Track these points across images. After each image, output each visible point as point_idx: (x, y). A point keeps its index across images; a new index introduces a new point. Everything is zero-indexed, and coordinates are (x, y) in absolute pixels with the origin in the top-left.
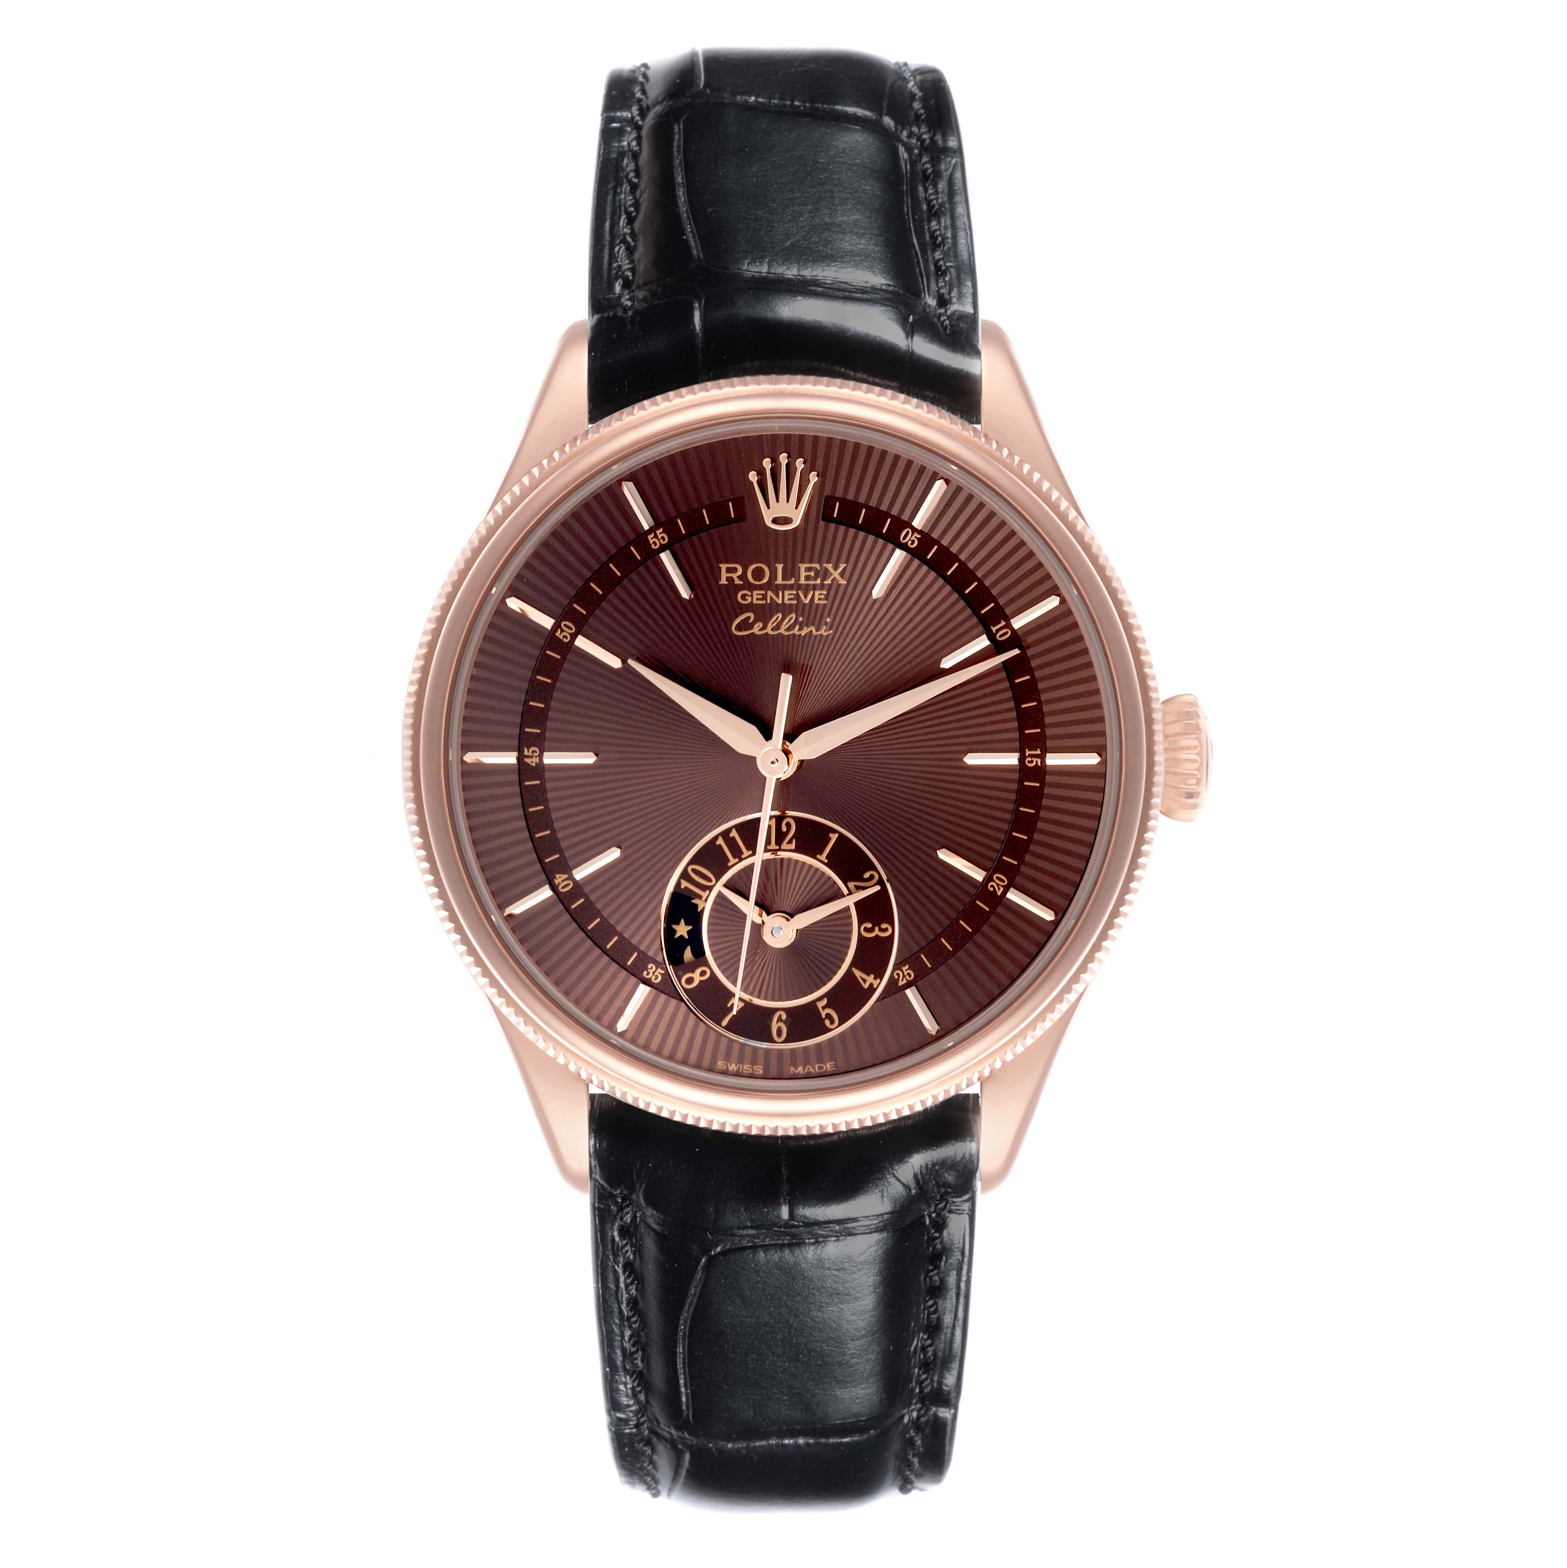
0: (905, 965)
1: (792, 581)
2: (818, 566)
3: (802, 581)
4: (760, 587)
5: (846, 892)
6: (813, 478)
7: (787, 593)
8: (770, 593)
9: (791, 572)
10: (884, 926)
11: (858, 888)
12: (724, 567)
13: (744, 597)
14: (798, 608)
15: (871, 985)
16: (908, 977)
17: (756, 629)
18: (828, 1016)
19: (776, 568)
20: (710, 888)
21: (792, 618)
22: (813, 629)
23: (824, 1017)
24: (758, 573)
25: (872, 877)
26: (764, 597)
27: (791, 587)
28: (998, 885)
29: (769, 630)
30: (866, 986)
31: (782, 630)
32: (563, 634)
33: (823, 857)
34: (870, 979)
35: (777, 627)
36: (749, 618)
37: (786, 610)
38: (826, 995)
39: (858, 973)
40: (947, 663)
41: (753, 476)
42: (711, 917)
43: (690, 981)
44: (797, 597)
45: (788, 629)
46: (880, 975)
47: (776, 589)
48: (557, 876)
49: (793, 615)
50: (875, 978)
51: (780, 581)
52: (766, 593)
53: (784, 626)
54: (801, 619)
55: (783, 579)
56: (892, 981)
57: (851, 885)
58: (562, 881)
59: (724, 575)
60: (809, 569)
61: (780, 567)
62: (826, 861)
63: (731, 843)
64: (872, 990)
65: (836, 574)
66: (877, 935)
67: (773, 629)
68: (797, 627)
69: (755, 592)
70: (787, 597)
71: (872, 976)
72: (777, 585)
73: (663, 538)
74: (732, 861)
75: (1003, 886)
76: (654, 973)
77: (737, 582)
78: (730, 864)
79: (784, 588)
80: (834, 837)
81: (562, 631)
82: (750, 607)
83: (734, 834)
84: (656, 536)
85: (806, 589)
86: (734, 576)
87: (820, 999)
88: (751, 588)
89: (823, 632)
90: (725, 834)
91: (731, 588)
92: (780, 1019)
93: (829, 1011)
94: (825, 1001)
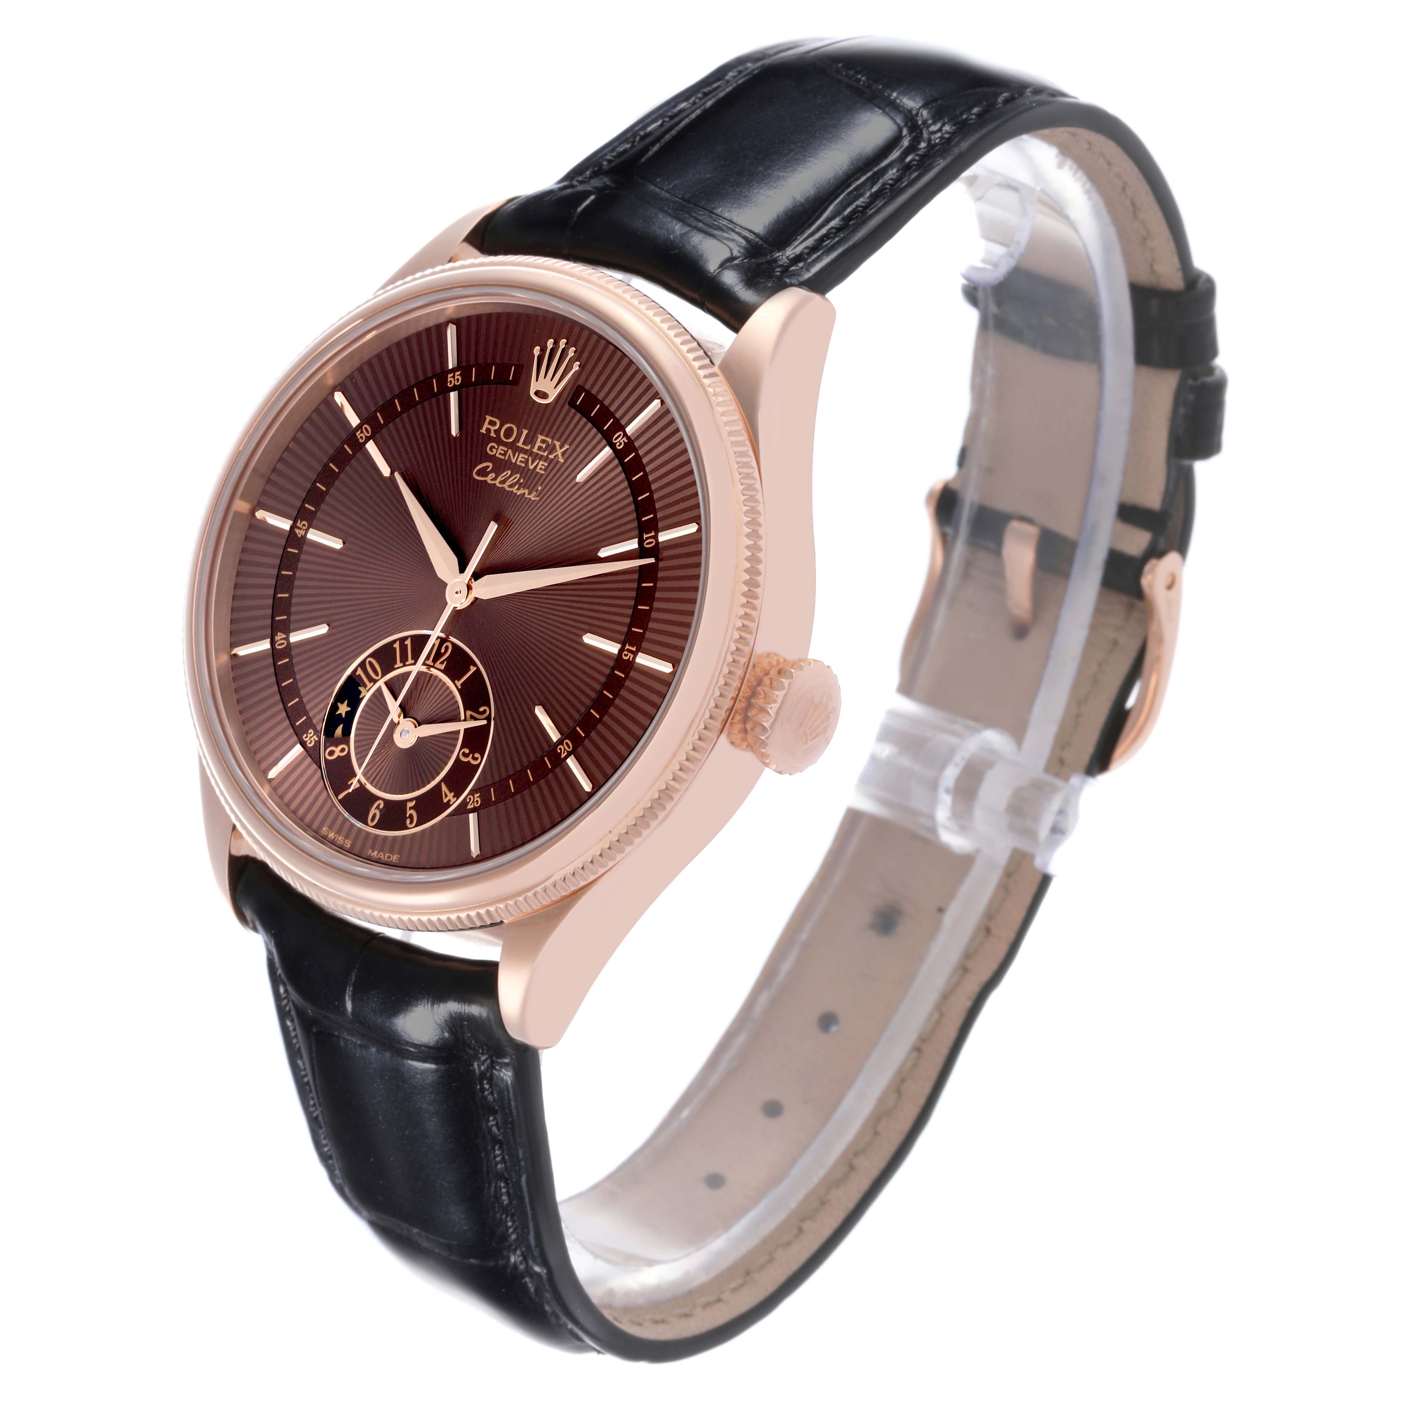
0: (477, 793)
1: (528, 448)
2: (550, 440)
3: (535, 450)
4: (505, 444)
5: (463, 718)
6: (576, 367)
7: (521, 455)
8: (510, 452)
9: (530, 440)
10: (477, 755)
11: (473, 718)
12: (488, 418)
13: (492, 448)
14: (523, 471)
15: (449, 801)
16: (475, 804)
17: (489, 479)
18: (411, 816)
19: (522, 432)
20: (375, 681)
21: (516, 477)
22: (526, 491)
23: (408, 816)
24: (509, 433)
25: (485, 711)
26: (506, 453)
27: (525, 452)
28: (565, 749)
29: (497, 482)
30: (445, 801)
31: (506, 486)
32: (362, 435)
33: (459, 683)
34: (450, 796)
35: (503, 482)
36: (488, 467)
37: (515, 469)
38: (416, 798)
39: (444, 788)
40: (603, 553)
41: (537, 351)
42: (366, 705)
43: (332, 753)
44: (526, 462)
45: (510, 486)
46: (457, 796)
47: (516, 450)
48: (279, 634)
49: (518, 476)
50: (454, 796)
51: (520, 444)
52: (508, 451)
53: (508, 483)
54: (522, 481)
55: (524, 443)
56: (464, 803)
57: (469, 713)
58: (281, 639)
59: (486, 425)
60: (543, 441)
61: (525, 432)
62: (460, 687)
63: (403, 648)
64: (448, 805)
65: (559, 452)
66: (469, 761)
67: (500, 482)
68: (517, 487)
69: (501, 447)
70: (519, 459)
71: (453, 794)
72: (518, 446)
73: (458, 380)
74: (399, 664)
75: (567, 751)
76: (311, 737)
77: (493, 434)
78: (396, 666)
79: (522, 451)
80: (473, 669)
81: (362, 432)
82: (492, 459)
83: (408, 642)
84: (454, 377)
85: (536, 457)
86: (493, 428)
87: (411, 800)
88: (500, 442)
89: (532, 497)
90: (402, 640)
91: (487, 438)
92: (378, 807)
93: (413, 813)
94: (413, 803)
